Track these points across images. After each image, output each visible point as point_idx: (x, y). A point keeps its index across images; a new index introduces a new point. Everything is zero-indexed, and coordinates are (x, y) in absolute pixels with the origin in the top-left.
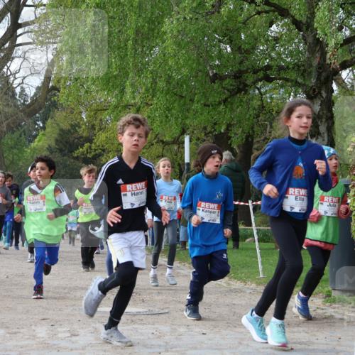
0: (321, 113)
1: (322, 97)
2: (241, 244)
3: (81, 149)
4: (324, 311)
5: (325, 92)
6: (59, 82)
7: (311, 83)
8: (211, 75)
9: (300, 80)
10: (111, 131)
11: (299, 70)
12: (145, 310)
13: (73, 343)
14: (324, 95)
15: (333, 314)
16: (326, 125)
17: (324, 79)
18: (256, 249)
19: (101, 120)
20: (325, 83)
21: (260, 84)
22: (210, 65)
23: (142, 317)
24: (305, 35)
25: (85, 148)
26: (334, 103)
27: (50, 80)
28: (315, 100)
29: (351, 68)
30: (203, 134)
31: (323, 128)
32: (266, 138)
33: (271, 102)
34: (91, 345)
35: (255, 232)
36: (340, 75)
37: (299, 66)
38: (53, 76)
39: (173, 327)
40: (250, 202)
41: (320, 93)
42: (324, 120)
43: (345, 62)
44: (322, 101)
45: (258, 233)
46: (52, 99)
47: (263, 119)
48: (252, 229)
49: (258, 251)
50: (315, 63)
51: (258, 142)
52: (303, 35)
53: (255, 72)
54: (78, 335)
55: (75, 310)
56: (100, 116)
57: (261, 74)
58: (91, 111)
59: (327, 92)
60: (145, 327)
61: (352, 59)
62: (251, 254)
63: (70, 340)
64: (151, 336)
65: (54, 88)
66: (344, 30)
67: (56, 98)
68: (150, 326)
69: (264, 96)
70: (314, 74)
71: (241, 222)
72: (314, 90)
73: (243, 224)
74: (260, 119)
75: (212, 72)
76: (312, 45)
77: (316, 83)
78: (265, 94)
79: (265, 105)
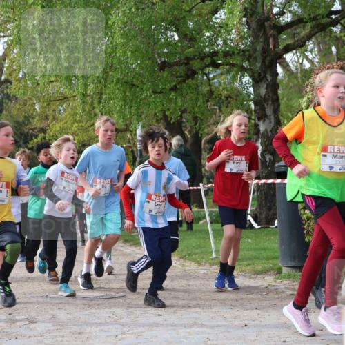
0: (267, 96)
1: (268, 81)
2: (195, 226)
3: (35, 140)
4: (276, 288)
5: (270, 75)
6: (11, 75)
7: (257, 67)
8: (159, 62)
9: (246, 64)
10: (65, 121)
11: (244, 55)
12: (102, 295)
13: (31, 329)
14: (269, 78)
15: (284, 290)
16: (272, 107)
17: (269, 63)
18: (208, 231)
19: (54, 111)
20: (269, 67)
21: (207, 70)
22: (158, 54)
23: (100, 302)
24: (249, 21)
25: (39, 139)
26: (279, 86)
27: (2, 73)
28: (260, 84)
29: (294, 51)
30: (154, 121)
31: (269, 111)
34: (49, 331)
35: (207, 214)
36: (285, 59)
37: (243, 51)
38: (5, 69)
39: (130, 310)
40: (201, 184)
41: (265, 77)
42: (270, 103)
43: (288, 45)
44: (267, 85)
45: (209, 215)
46: (5, 92)
47: (213, 104)
48: (204, 211)
49: (210, 232)
50: (259, 47)
51: (208, 126)
52: (247, 21)
53: (202, 59)
54: (36, 322)
55: (33, 297)
56: (52, 106)
57: (208, 61)
58: (44, 102)
59: (272, 76)
60: (102, 311)
61: (294, 43)
62: (205, 236)
63: (28, 328)
64: (108, 320)
65: (7, 81)
66: (285, 15)
67: (8, 90)
68: (107, 310)
69: (211, 82)
70: (258, 58)
71: (195, 205)
72: (259, 74)
73: (196, 206)
74: (209, 103)
75: (161, 60)
76: (256, 31)
77: (261, 67)
78: (213, 79)
79: (213, 90)
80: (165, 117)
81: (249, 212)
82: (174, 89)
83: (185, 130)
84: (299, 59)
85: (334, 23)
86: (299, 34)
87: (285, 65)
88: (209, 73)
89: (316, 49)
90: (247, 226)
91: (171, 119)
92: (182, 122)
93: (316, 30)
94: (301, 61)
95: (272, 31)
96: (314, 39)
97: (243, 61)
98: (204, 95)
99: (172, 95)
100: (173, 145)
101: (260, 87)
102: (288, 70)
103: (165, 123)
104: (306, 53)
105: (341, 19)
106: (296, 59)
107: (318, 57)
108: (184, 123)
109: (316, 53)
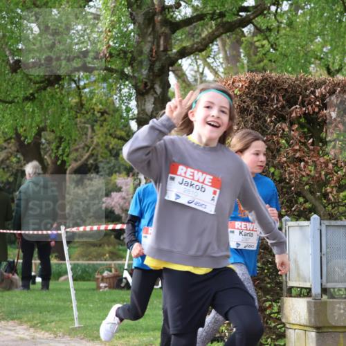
0: (155, 114)
1: (156, 93)
2: (52, 284)
5: (160, 86)
7: (142, 75)
8: (11, 62)
9: (128, 70)
11: (125, 57)
14: (158, 90)
17: (159, 70)
18: (70, 290)
20: (159, 76)
21: (76, 75)
24: (134, 13)
28: (146, 97)
29: (193, 57)
32: (86, 145)
33: (91, 99)
35: (69, 268)
36: (180, 65)
37: (125, 53)
40: (63, 228)
41: (152, 88)
43: (184, 48)
44: (155, 98)
45: (72, 269)
47: (83, 120)
48: (65, 264)
49: (73, 292)
50: (146, 49)
51: (77, 150)
52: (131, 13)
59: (162, 87)
61: (193, 45)
62: (65, 297)
66: (181, 8)
69: (82, 91)
70: (145, 63)
71: (54, 255)
72: (146, 84)
73: (56, 257)
74: (78, 119)
75: (13, 59)
76: (143, 27)
77: (148, 75)
78: (84, 88)
79: (84, 102)
80: (18, 136)
81: (126, 267)
82: (30, 98)
83: (45, 154)
84: (198, 68)
85: (244, 22)
86: (200, 35)
87: (180, 73)
88: (79, 79)
89: (221, 55)
90: (123, 285)
91: (26, 138)
92: (40, 143)
93: (221, 30)
94: (201, 70)
95: (163, 29)
96: (219, 42)
97: (124, 66)
98: (71, 108)
99: (29, 106)
100: (27, 173)
101: (145, 101)
102: (184, 81)
103: (17, 144)
104: (208, 60)
105: (254, 18)
106: (196, 68)
107: (224, 66)
108: (43, 144)
109: (221, 60)
